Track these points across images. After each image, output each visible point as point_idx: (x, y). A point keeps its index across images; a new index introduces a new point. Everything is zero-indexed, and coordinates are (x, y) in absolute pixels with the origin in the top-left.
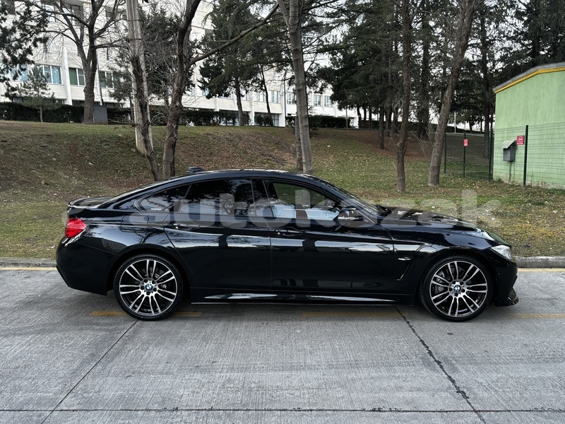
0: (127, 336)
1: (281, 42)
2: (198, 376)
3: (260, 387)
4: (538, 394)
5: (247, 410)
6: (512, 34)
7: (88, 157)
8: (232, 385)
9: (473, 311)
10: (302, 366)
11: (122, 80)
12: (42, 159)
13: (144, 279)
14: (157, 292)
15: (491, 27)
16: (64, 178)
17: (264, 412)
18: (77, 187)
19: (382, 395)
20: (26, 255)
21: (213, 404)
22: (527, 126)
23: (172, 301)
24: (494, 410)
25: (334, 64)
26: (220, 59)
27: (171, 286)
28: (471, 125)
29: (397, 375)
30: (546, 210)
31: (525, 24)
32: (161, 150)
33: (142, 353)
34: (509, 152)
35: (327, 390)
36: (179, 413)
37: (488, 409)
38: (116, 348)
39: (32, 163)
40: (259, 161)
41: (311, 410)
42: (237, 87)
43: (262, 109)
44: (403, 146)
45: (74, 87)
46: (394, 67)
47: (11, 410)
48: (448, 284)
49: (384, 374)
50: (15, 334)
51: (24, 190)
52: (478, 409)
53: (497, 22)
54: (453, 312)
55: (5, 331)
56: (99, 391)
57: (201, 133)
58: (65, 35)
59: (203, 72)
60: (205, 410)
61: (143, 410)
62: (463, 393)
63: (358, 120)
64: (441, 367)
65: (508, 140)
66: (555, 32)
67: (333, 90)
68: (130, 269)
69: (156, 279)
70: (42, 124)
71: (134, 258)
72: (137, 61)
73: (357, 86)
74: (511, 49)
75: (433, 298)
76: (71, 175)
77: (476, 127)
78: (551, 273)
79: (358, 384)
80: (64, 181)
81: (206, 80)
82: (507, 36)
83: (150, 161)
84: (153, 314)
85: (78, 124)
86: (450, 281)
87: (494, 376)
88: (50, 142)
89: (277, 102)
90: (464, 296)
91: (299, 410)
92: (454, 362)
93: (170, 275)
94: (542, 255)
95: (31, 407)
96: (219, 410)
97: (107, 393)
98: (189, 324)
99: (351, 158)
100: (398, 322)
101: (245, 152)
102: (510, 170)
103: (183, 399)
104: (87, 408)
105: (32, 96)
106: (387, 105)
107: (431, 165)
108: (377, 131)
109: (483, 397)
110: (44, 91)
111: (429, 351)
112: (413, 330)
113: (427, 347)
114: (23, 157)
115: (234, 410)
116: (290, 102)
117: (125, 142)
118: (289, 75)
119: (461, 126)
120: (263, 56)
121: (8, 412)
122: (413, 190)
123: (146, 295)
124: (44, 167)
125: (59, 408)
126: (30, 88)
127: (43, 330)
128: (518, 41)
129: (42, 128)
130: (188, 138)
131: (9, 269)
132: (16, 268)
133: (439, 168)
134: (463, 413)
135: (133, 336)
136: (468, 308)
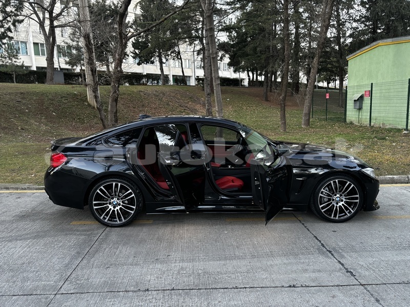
0: (101, 239)
1: (191, 24)
2: (159, 266)
3: (205, 272)
4: (403, 271)
5: (199, 289)
6: (358, 18)
7: (52, 109)
8: (185, 272)
9: (349, 215)
10: (233, 257)
11: (74, 52)
12: (18, 111)
13: (111, 197)
14: (121, 206)
15: (344, 12)
16: (35, 124)
17: (211, 290)
18: (45, 131)
19: (294, 275)
20: (14, 181)
21: (173, 286)
22: (372, 84)
23: (133, 212)
24: (374, 283)
25: (230, 40)
26: (147, 36)
27: (131, 201)
28: (328, 83)
29: (302, 261)
30: (388, 143)
31: (367, 10)
32: (107, 103)
33: (115, 250)
34: (358, 103)
35: (254, 273)
36: (150, 293)
37: (370, 283)
38: (94, 248)
39: (10, 113)
40: (178, 110)
41: (245, 288)
42: (160, 57)
43: (178, 73)
44: (284, 99)
45: (38, 57)
46: (275, 42)
47: (24, 295)
48: (331, 196)
49: (293, 261)
50: (17, 240)
51: (6, 134)
52: (363, 283)
53: (348, 9)
54: (335, 216)
55: (9, 237)
56: (88, 279)
57: (135, 90)
58: (31, 18)
59: (134, 45)
60: (169, 290)
61: (123, 291)
62: (351, 272)
63: (248, 80)
64: (332, 255)
65: (357, 93)
66: (388, 16)
67: (230, 59)
68: (101, 190)
69: (120, 197)
70: (15, 85)
71: (103, 182)
72: (88, 37)
73: (247, 55)
74: (358, 28)
75: (321, 206)
76: (40, 123)
77: (331, 85)
78: (397, 187)
79: (276, 268)
80: (35, 127)
81: (137, 51)
82: (354, 19)
83: (100, 111)
84: (119, 222)
85: (43, 85)
86: (332, 194)
87: (370, 260)
88: (23, 98)
89: (189, 68)
90: (343, 204)
91: (237, 288)
92: (341, 251)
93: (131, 194)
94: (389, 175)
95: (38, 292)
96: (179, 290)
97: (94, 280)
98: (145, 229)
99: (245, 108)
100: (296, 224)
101: (168, 104)
102: (359, 115)
103: (151, 283)
104: (81, 291)
105: (7, 64)
106: (270, 69)
107: (304, 112)
108: (262, 89)
109: (366, 275)
110: (16, 60)
111: (322, 243)
112: (308, 229)
113: (320, 241)
114: (4, 109)
115: (190, 289)
116: (198, 68)
117: (79, 97)
118: (198, 48)
119: (321, 84)
120: (179, 33)
121: (22, 296)
122: (291, 130)
123: (113, 209)
124: (19, 117)
125: (60, 293)
126: (5, 58)
127: (38, 236)
128: (362, 22)
129: (16, 87)
130: (125, 94)
131: (3, 192)
132: (8, 191)
133: (309, 114)
134: (353, 286)
135: (106, 239)
136: (345, 213)
